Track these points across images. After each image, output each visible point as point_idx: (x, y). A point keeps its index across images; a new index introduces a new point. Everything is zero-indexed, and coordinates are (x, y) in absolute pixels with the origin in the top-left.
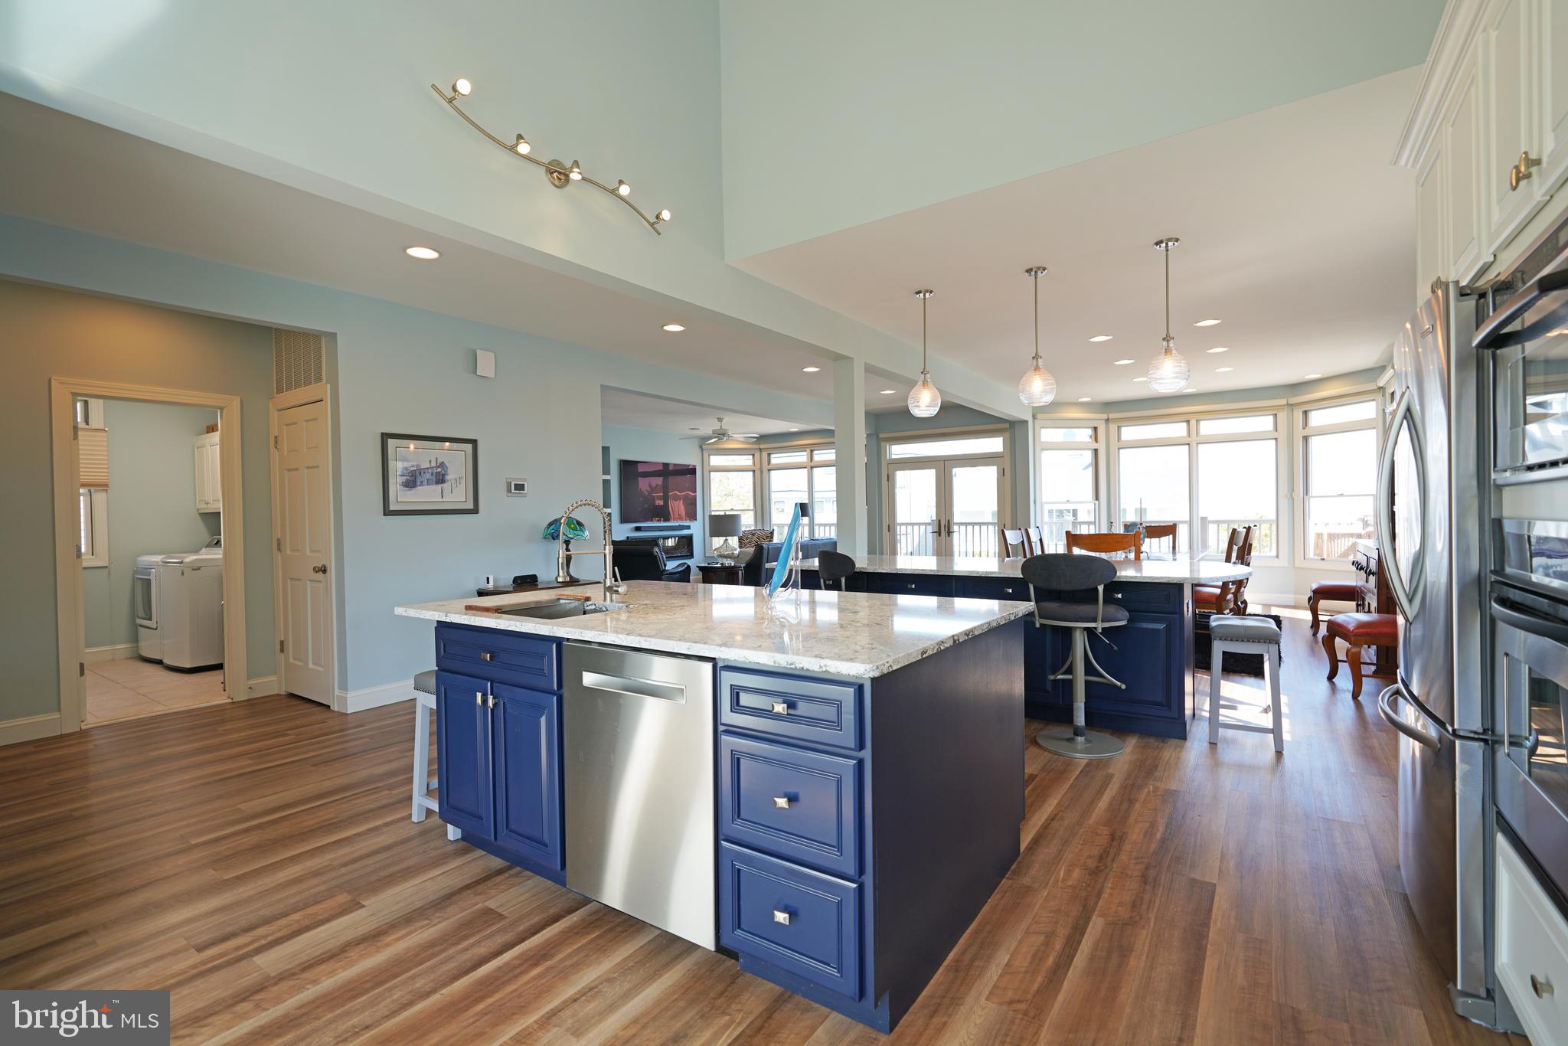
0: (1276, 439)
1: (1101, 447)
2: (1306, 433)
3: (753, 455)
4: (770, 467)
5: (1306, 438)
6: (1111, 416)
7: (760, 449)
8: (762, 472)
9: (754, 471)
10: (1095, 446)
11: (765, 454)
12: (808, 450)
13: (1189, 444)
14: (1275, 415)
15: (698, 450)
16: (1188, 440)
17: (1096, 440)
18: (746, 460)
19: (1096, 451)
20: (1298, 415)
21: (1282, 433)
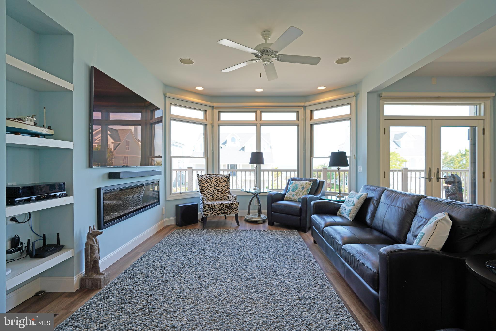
3: (206, 112)
4: (220, 123)
7: (213, 107)
8: (213, 126)
9: (206, 125)
11: (216, 111)
12: (258, 112)
15: (162, 97)
18: (200, 115)
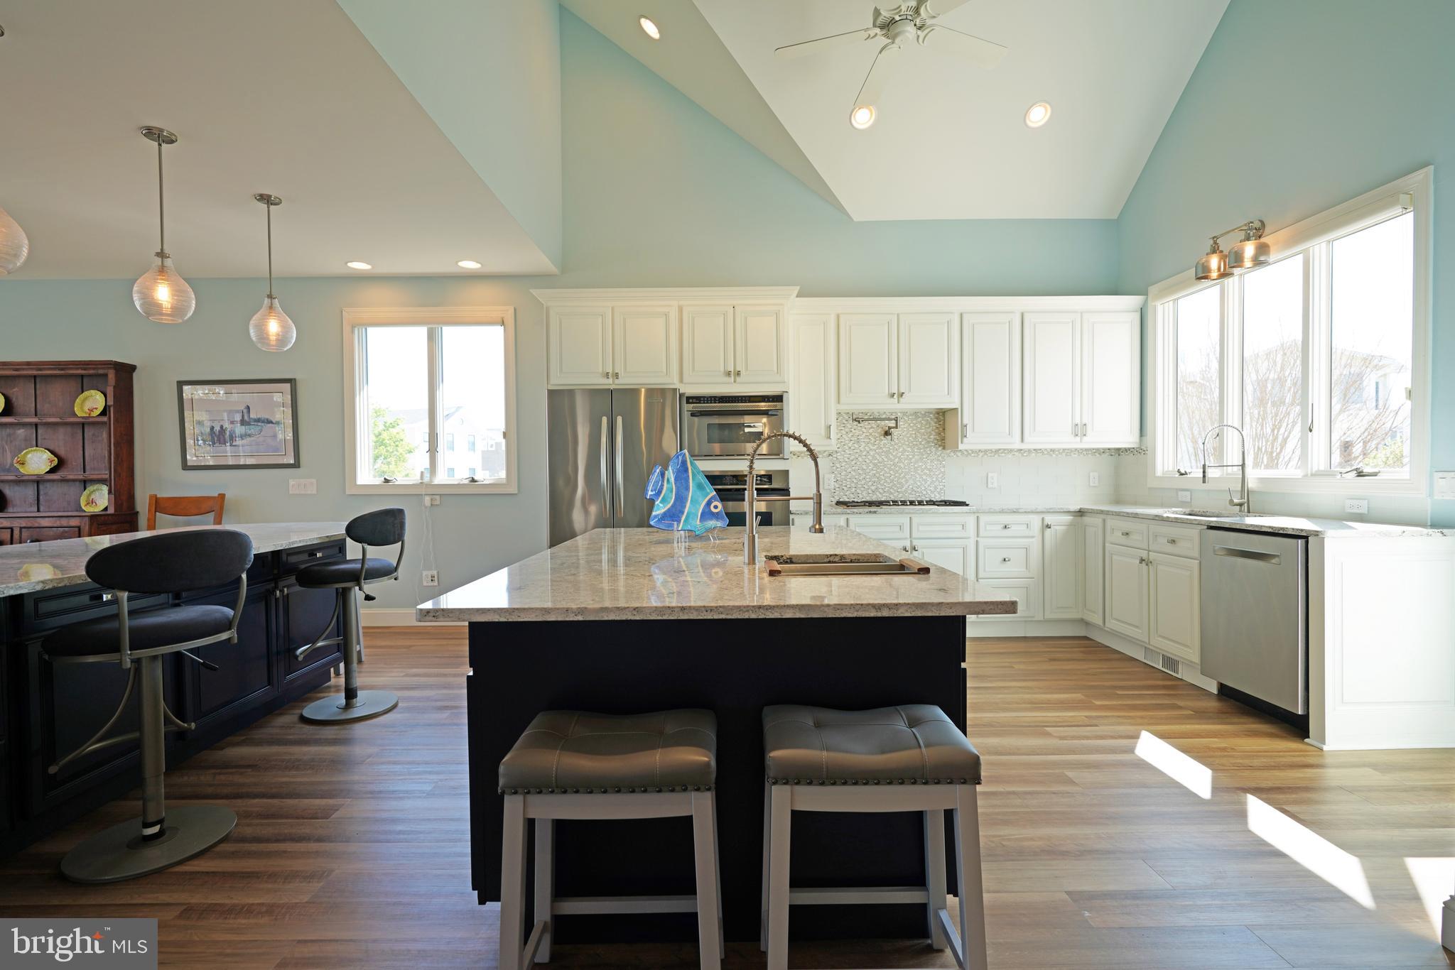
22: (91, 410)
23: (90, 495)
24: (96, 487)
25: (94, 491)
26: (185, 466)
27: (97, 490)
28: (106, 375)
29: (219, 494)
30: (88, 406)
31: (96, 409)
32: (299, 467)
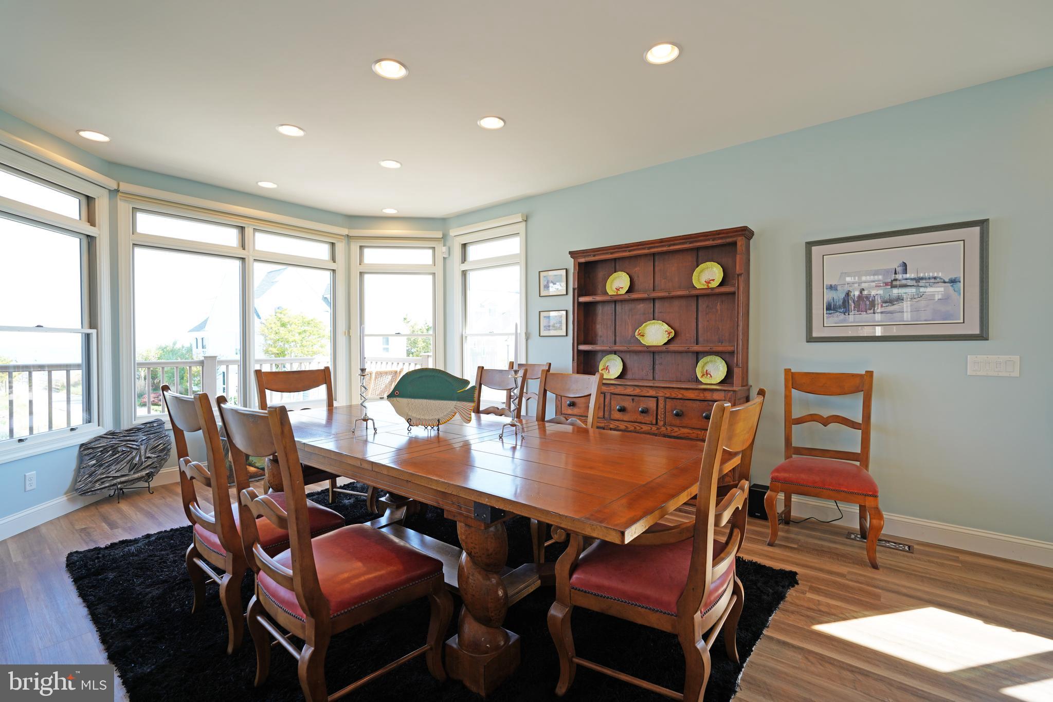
0: (334, 271)
1: (101, 232)
2: (362, 269)
5: (361, 274)
6: (124, 187)
10: (91, 231)
13: (243, 259)
14: (333, 244)
16: (242, 254)
17: (91, 221)
19: (91, 239)
20: (355, 247)
21: (340, 265)
22: (708, 282)
23: (703, 367)
24: (709, 358)
25: (708, 362)
26: (810, 339)
27: (711, 361)
28: (734, 244)
29: (867, 372)
30: (705, 277)
31: (713, 280)
32: (987, 339)
